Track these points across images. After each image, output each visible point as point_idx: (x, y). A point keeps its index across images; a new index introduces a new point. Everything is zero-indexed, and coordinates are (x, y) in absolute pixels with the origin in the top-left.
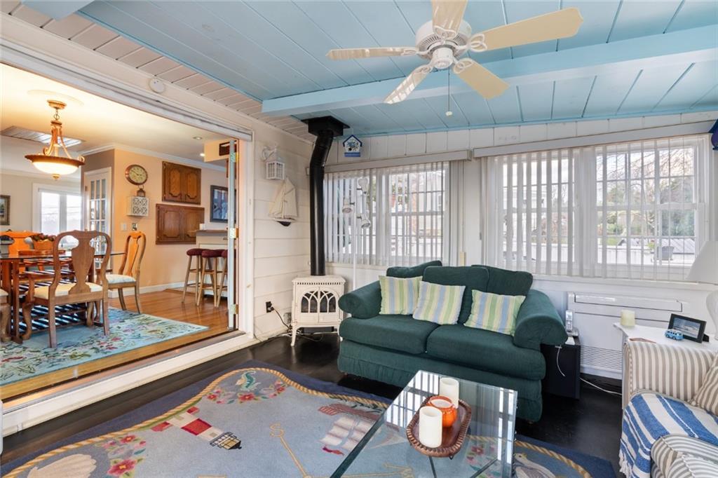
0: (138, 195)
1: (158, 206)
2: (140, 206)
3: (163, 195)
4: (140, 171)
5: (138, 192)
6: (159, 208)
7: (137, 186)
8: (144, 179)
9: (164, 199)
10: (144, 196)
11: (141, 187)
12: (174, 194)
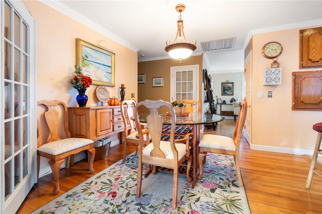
0: (272, 68)
1: (294, 74)
2: (273, 76)
3: (300, 63)
4: (275, 46)
5: (272, 64)
6: (295, 76)
7: (271, 60)
8: (279, 52)
9: (302, 66)
10: (278, 67)
11: (275, 59)
12: (313, 59)
